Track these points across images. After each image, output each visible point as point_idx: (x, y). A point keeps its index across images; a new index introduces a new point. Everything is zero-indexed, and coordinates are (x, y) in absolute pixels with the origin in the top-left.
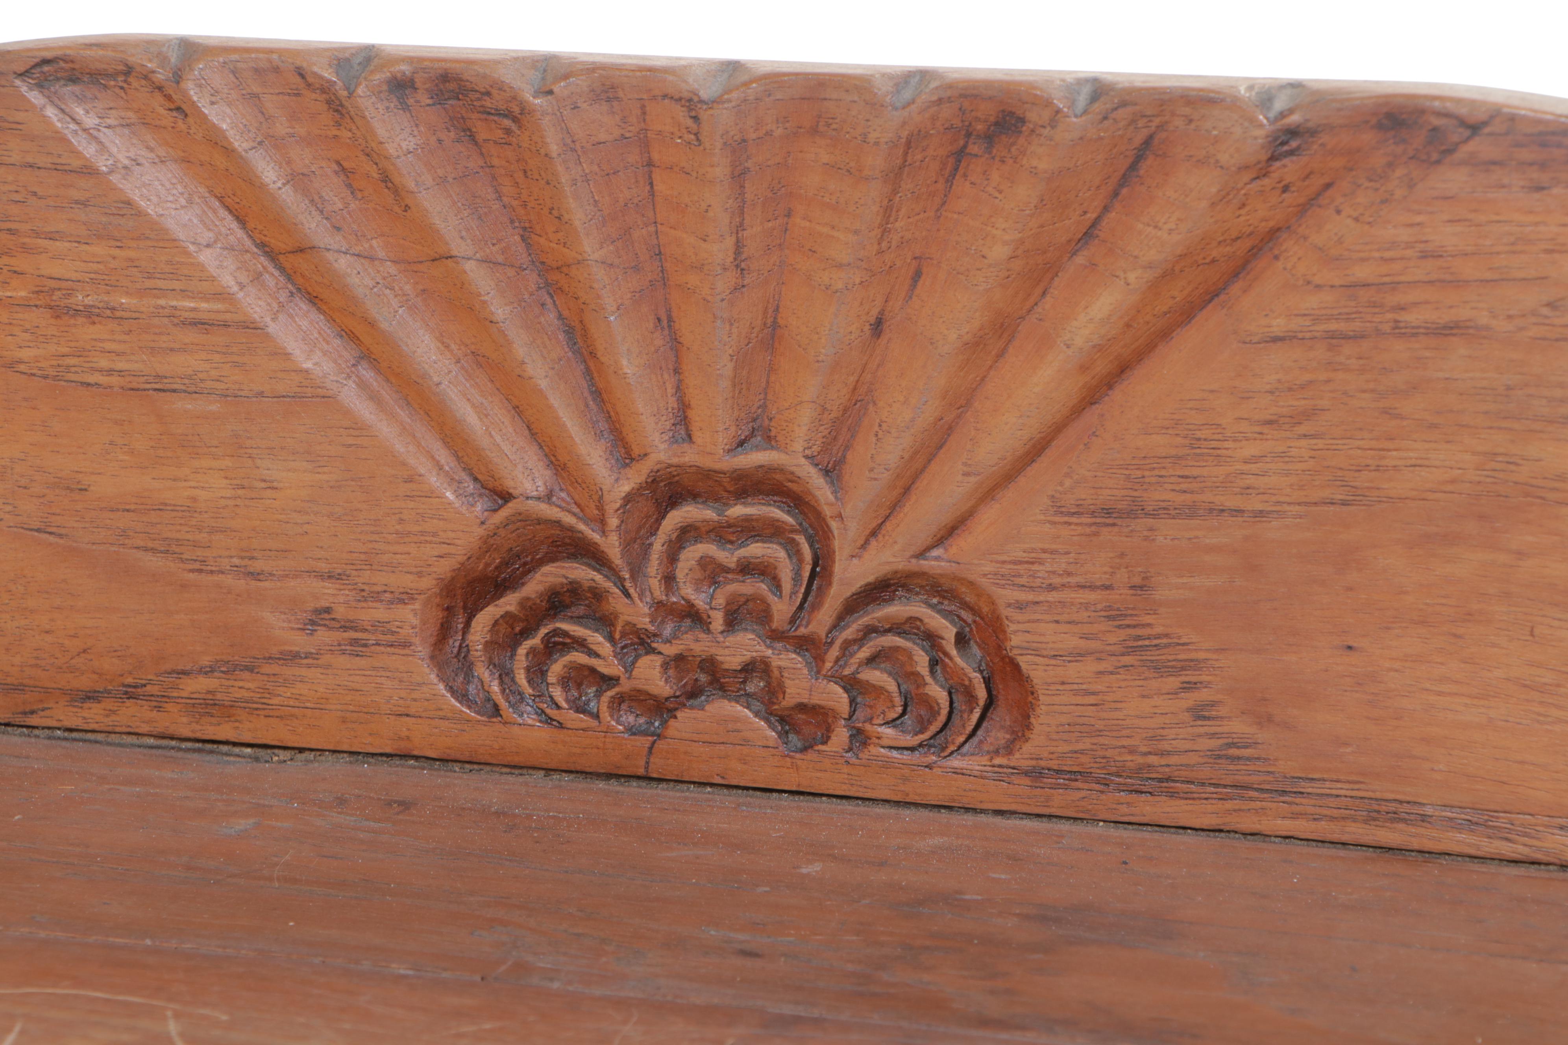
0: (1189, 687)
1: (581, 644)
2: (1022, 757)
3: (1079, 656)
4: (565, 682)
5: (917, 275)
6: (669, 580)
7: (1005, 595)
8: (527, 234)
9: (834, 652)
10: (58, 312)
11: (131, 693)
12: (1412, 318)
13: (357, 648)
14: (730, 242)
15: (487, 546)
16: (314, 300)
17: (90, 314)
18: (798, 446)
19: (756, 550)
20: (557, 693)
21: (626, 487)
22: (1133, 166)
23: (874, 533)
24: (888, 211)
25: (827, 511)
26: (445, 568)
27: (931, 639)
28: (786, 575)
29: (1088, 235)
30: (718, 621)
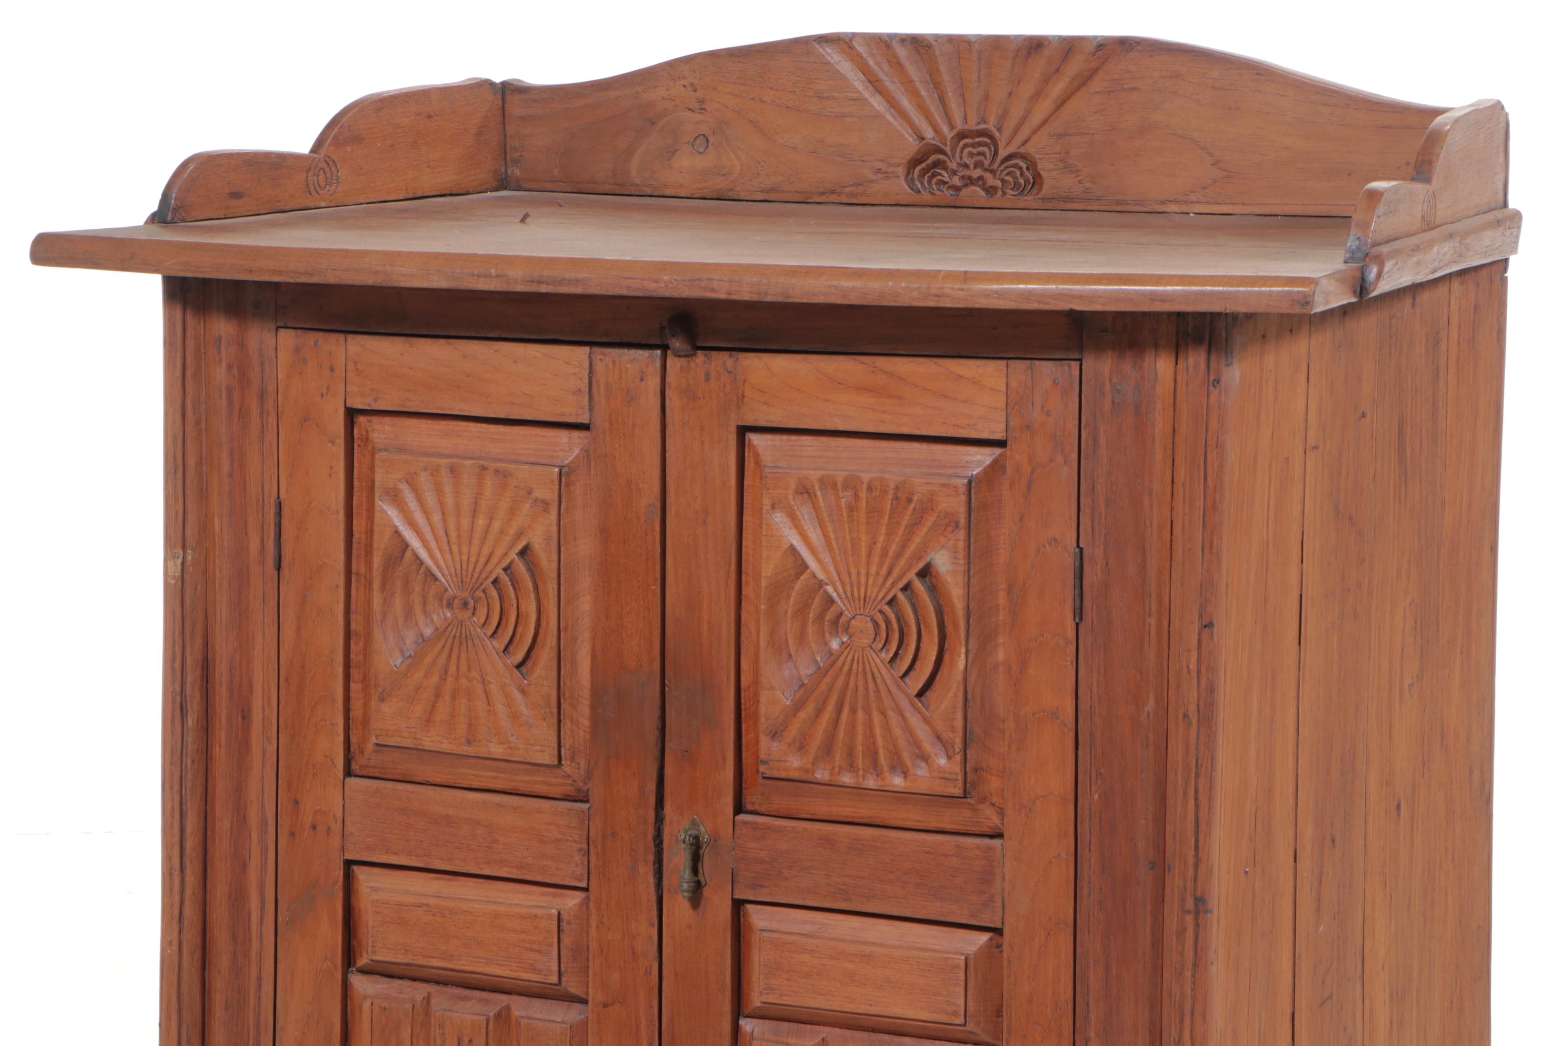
0: (1077, 176)
1: (940, 174)
2: (1040, 196)
3: (1053, 170)
4: (936, 184)
5: (1019, 82)
6: (961, 157)
7: (1037, 156)
8: (931, 75)
9: (999, 173)
10: (819, 98)
11: (833, 192)
12: (1125, 87)
13: (887, 178)
14: (977, 75)
15: (919, 152)
16: (881, 93)
17: (827, 98)
18: (991, 123)
19: (981, 149)
20: (934, 187)
21: (952, 135)
22: (1067, 54)
23: (1008, 144)
24: (1013, 66)
25: (998, 139)
26: (909, 157)
27: (1020, 168)
28: (988, 154)
29: (1057, 71)
30: (972, 167)
